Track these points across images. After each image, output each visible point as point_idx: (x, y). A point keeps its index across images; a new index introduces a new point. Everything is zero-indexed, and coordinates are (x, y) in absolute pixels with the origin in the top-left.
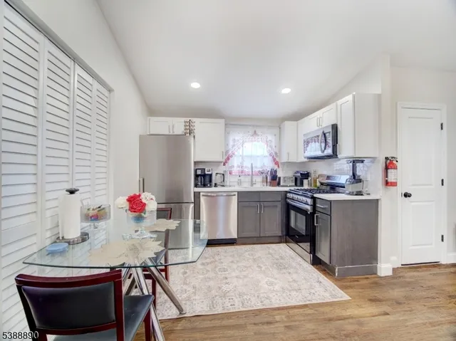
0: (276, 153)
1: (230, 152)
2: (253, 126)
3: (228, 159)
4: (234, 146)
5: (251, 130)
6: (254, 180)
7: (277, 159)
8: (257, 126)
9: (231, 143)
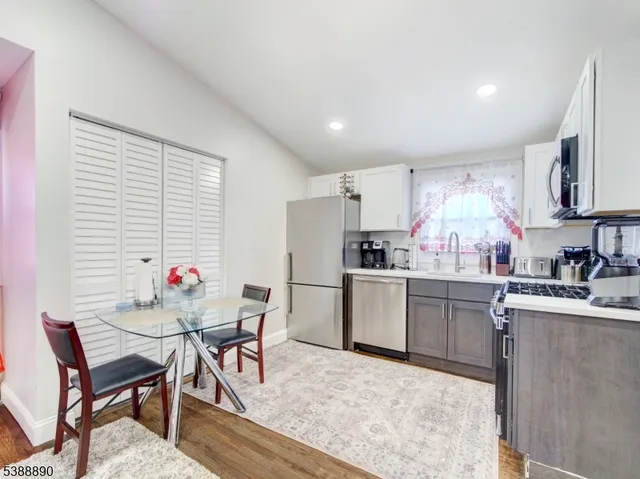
0: (514, 212)
1: (422, 215)
2: (464, 166)
3: (419, 225)
4: (428, 204)
5: (460, 175)
6: (461, 263)
7: (517, 223)
8: (472, 165)
9: (423, 200)
